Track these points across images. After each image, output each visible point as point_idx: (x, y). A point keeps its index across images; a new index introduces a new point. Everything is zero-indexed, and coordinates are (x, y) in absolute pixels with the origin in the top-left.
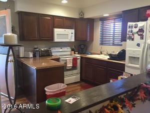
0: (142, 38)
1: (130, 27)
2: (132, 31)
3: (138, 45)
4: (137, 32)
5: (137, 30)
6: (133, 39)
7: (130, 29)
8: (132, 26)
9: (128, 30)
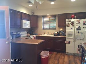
0: (73, 26)
1: (67, 21)
2: (68, 23)
3: (72, 29)
4: (71, 24)
5: (71, 22)
6: (69, 26)
7: (68, 22)
8: (68, 21)
9: (66, 22)
